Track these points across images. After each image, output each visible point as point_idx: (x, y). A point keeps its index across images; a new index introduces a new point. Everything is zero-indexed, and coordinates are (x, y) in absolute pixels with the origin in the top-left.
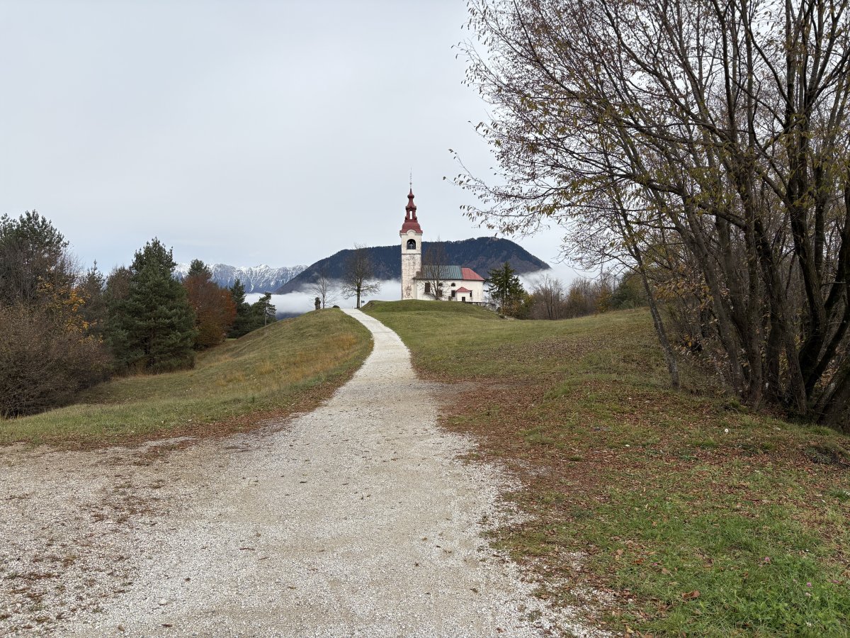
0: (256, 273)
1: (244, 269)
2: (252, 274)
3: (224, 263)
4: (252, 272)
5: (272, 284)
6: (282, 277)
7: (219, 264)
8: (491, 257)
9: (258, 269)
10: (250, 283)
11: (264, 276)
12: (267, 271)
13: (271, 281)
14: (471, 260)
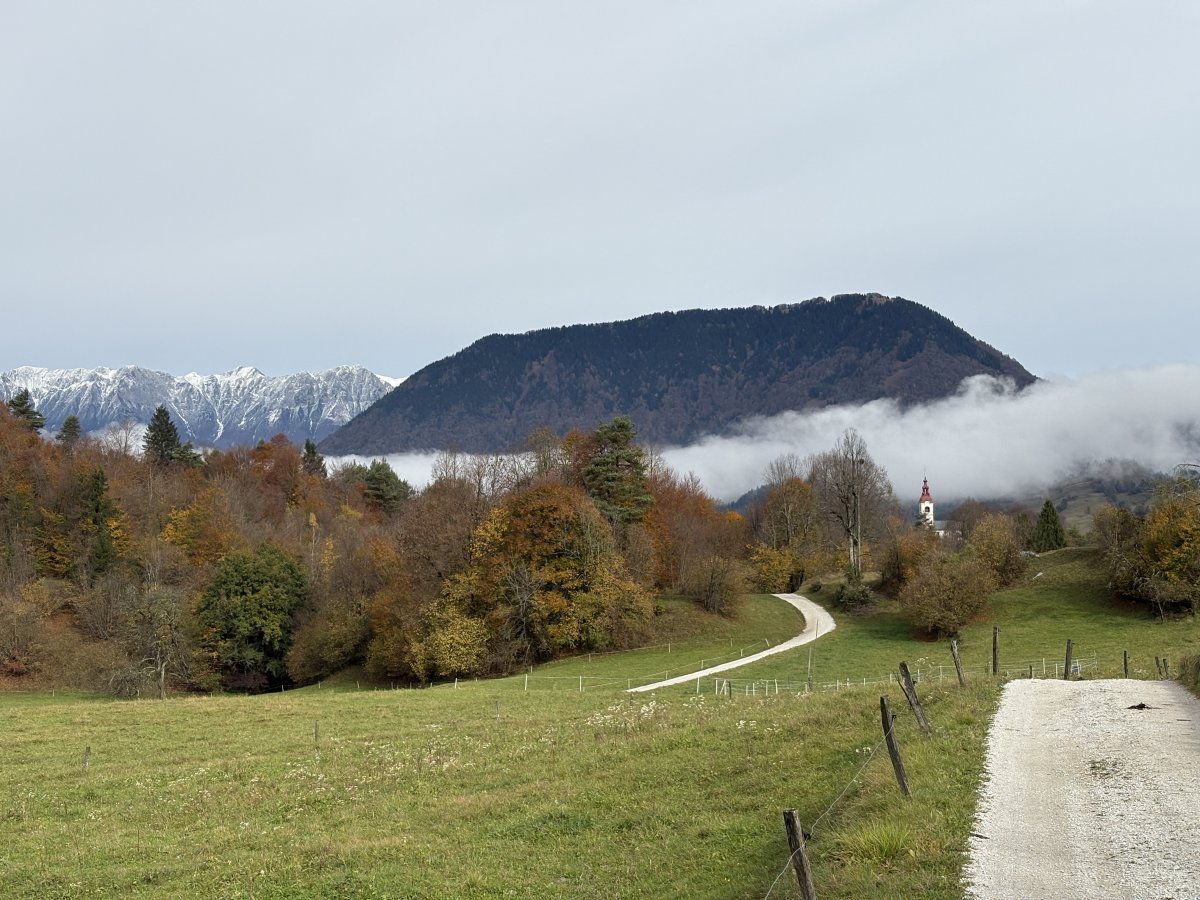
0: (229, 391)
1: (196, 380)
2: (217, 392)
3: (143, 366)
4: (217, 386)
5: (273, 417)
6: (298, 401)
7: (131, 367)
8: (870, 349)
9: (233, 379)
10: (213, 417)
11: (248, 399)
12: (256, 385)
13: (267, 411)
14: (819, 357)
